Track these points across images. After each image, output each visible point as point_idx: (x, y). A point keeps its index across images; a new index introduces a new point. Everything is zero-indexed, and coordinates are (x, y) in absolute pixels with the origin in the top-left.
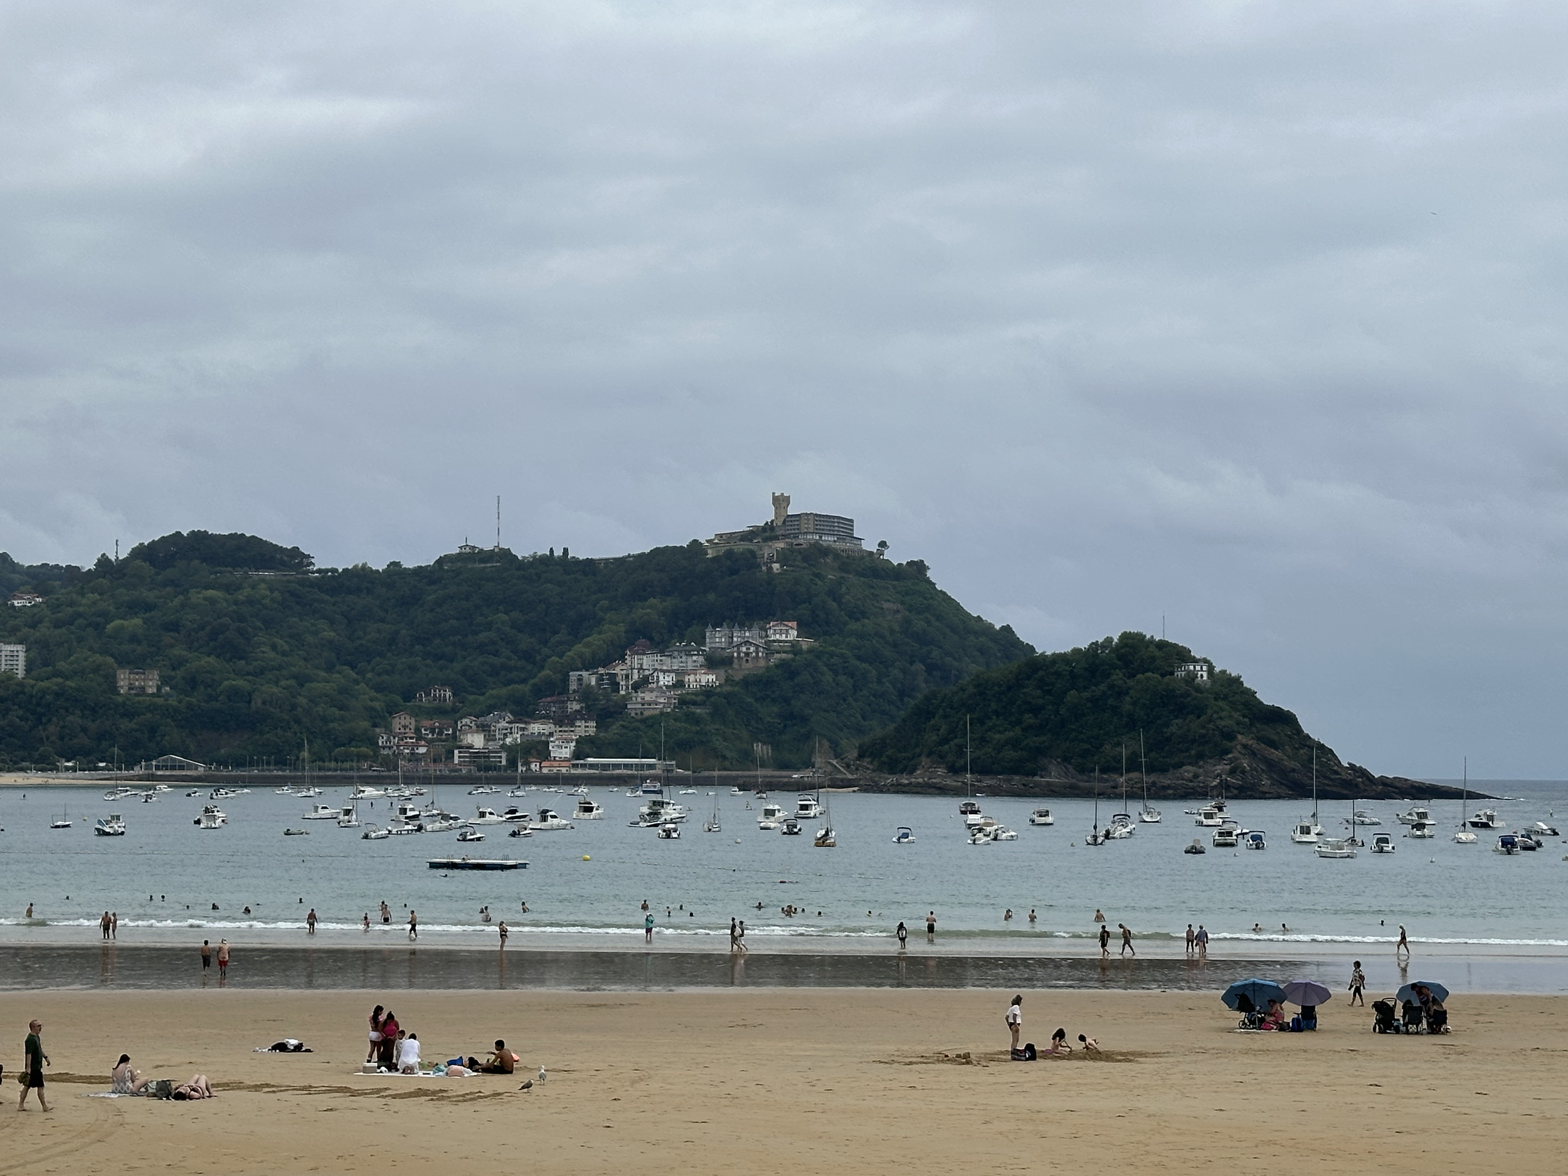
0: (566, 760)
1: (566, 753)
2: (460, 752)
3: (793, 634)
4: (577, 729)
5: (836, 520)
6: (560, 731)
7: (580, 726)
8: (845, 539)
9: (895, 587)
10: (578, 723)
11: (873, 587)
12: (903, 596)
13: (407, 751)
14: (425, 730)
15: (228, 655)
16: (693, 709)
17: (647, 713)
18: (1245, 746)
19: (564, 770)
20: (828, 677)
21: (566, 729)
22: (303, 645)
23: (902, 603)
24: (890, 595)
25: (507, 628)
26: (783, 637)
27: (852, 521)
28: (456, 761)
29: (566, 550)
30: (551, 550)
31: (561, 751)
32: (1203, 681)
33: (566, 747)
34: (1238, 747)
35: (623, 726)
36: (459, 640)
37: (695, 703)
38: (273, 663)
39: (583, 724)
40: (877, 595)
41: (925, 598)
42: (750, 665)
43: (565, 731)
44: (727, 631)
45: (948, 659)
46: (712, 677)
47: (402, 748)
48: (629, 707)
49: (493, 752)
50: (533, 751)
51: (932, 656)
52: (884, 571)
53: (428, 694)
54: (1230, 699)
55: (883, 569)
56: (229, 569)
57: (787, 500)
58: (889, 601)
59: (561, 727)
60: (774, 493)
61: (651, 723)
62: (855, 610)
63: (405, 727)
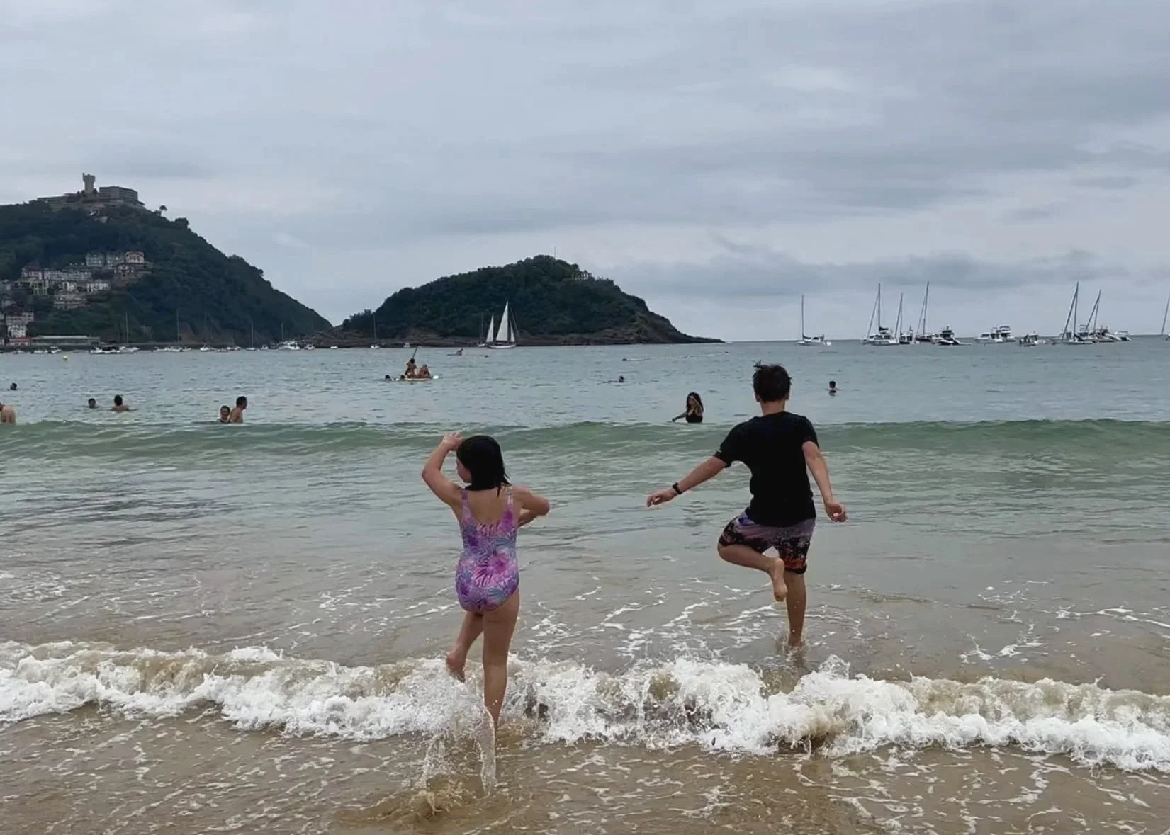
0: (22, 337)
1: (21, 333)
3: (142, 260)
4: (23, 317)
6: (12, 319)
7: (25, 316)
8: (136, 203)
9: (177, 234)
10: (21, 314)
11: (166, 234)
12: (183, 240)
16: (100, 304)
17: (69, 307)
19: (25, 343)
20: (179, 285)
26: (137, 261)
31: (18, 331)
33: (20, 329)
35: (56, 316)
37: (99, 301)
39: (27, 314)
40: (170, 238)
42: (126, 278)
43: (16, 319)
44: (101, 257)
46: (105, 285)
52: (164, 224)
59: (11, 316)
61: (75, 313)
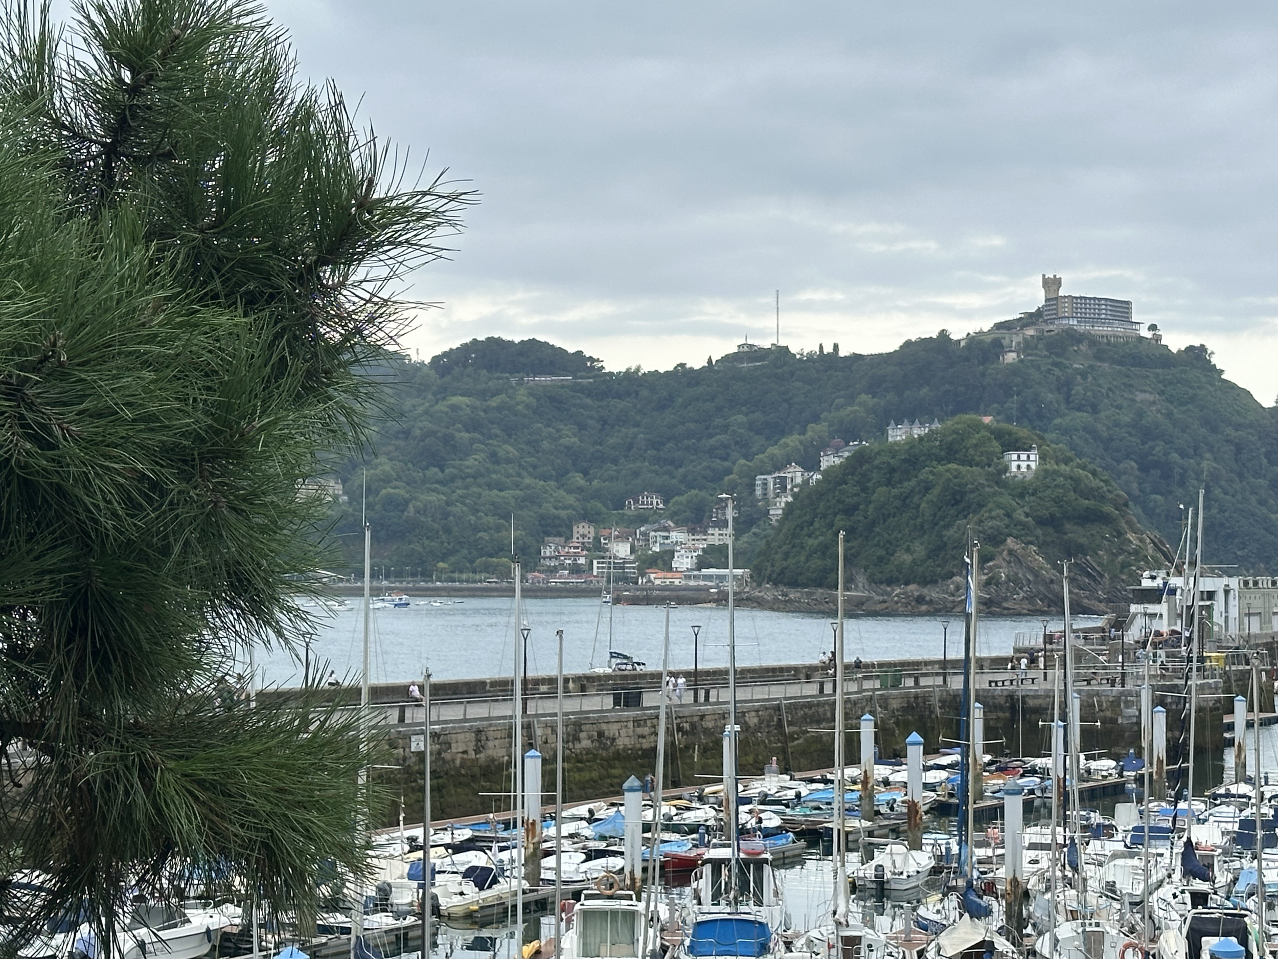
0: (684, 570)
1: (687, 564)
2: (598, 563)
4: (710, 537)
5: (1103, 302)
6: (693, 540)
7: (713, 534)
8: (1113, 323)
9: (1157, 375)
10: (710, 531)
11: (1128, 376)
12: (1165, 386)
13: (568, 562)
14: (605, 539)
15: (424, 463)
18: (1011, 552)
19: (677, 582)
21: (698, 537)
22: (538, 452)
23: (1162, 393)
24: (1149, 385)
25: (742, 431)
27: (1128, 303)
28: (595, 573)
29: (836, 346)
30: (821, 347)
31: (683, 562)
32: (1022, 473)
33: (687, 557)
34: (1005, 553)
36: (694, 444)
38: (468, 470)
39: (716, 532)
40: (1131, 386)
41: (1191, 387)
43: (698, 540)
45: (1175, 456)
47: (562, 558)
48: (771, 512)
49: (628, 563)
50: (660, 562)
51: (1154, 452)
52: (1149, 357)
53: (636, 501)
54: (1039, 494)
55: (1148, 356)
56: (507, 375)
57: (1057, 282)
58: (1145, 391)
59: (693, 535)
60: (1044, 276)
62: (1083, 402)
63: (584, 536)
